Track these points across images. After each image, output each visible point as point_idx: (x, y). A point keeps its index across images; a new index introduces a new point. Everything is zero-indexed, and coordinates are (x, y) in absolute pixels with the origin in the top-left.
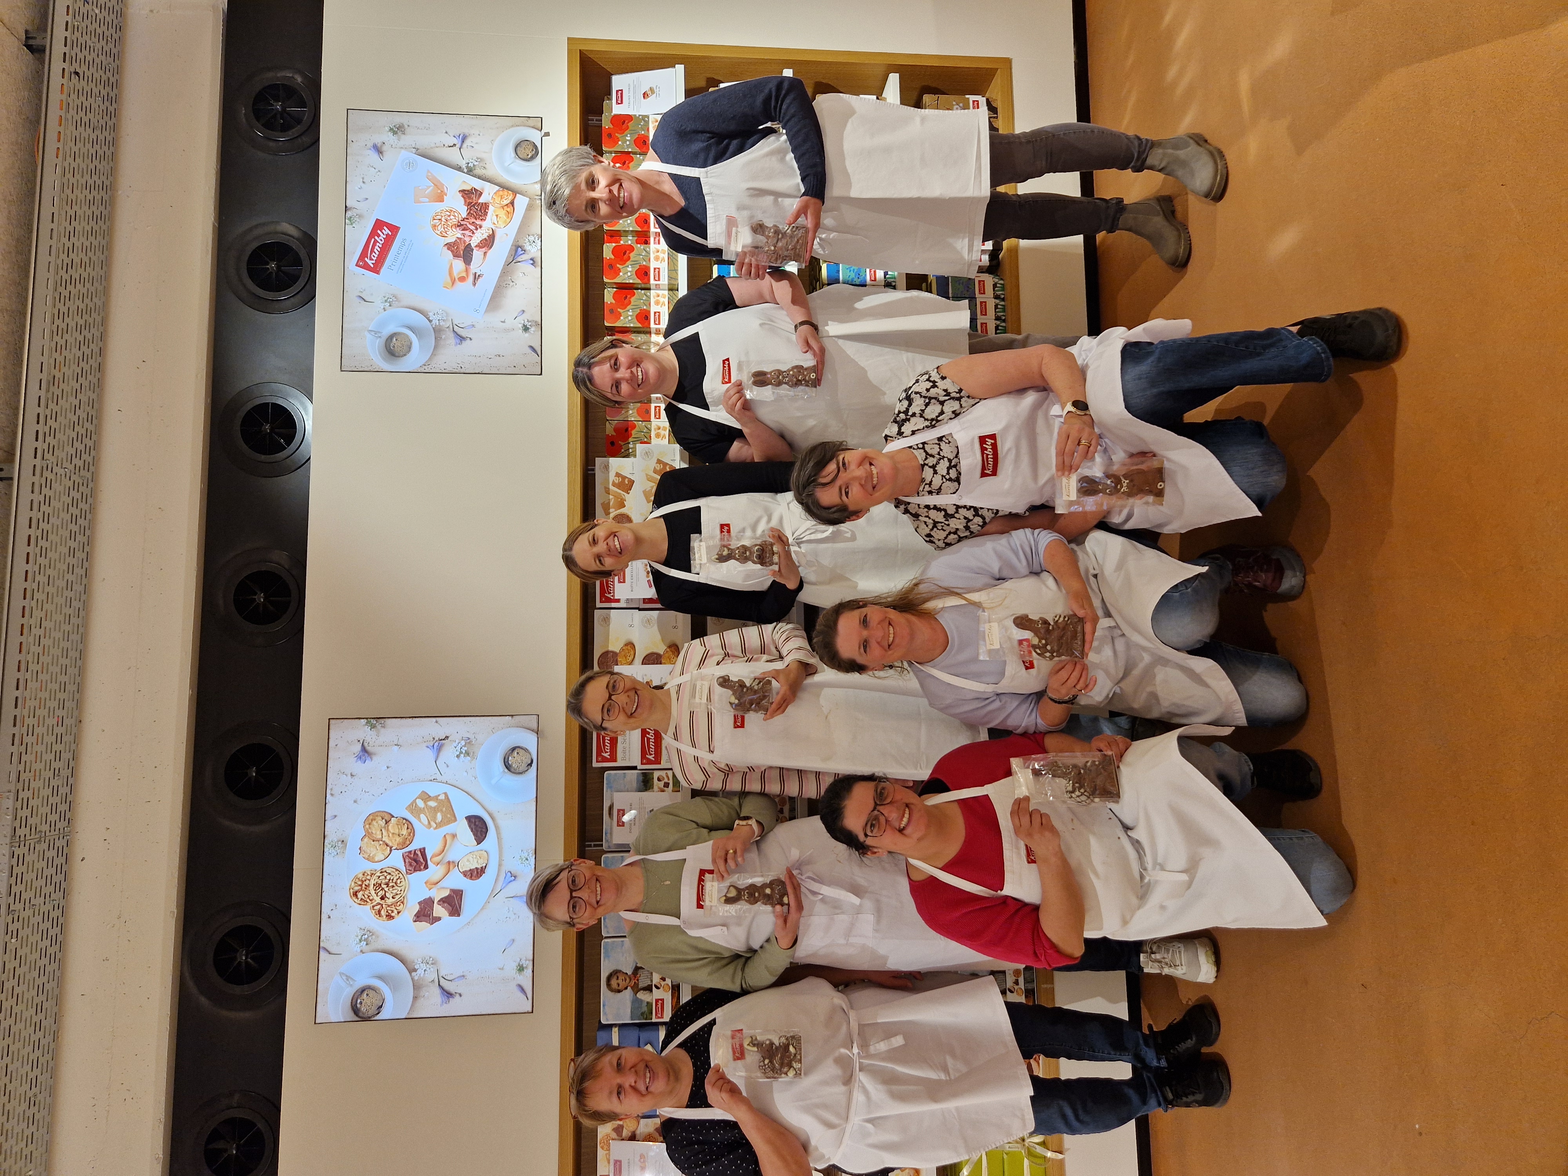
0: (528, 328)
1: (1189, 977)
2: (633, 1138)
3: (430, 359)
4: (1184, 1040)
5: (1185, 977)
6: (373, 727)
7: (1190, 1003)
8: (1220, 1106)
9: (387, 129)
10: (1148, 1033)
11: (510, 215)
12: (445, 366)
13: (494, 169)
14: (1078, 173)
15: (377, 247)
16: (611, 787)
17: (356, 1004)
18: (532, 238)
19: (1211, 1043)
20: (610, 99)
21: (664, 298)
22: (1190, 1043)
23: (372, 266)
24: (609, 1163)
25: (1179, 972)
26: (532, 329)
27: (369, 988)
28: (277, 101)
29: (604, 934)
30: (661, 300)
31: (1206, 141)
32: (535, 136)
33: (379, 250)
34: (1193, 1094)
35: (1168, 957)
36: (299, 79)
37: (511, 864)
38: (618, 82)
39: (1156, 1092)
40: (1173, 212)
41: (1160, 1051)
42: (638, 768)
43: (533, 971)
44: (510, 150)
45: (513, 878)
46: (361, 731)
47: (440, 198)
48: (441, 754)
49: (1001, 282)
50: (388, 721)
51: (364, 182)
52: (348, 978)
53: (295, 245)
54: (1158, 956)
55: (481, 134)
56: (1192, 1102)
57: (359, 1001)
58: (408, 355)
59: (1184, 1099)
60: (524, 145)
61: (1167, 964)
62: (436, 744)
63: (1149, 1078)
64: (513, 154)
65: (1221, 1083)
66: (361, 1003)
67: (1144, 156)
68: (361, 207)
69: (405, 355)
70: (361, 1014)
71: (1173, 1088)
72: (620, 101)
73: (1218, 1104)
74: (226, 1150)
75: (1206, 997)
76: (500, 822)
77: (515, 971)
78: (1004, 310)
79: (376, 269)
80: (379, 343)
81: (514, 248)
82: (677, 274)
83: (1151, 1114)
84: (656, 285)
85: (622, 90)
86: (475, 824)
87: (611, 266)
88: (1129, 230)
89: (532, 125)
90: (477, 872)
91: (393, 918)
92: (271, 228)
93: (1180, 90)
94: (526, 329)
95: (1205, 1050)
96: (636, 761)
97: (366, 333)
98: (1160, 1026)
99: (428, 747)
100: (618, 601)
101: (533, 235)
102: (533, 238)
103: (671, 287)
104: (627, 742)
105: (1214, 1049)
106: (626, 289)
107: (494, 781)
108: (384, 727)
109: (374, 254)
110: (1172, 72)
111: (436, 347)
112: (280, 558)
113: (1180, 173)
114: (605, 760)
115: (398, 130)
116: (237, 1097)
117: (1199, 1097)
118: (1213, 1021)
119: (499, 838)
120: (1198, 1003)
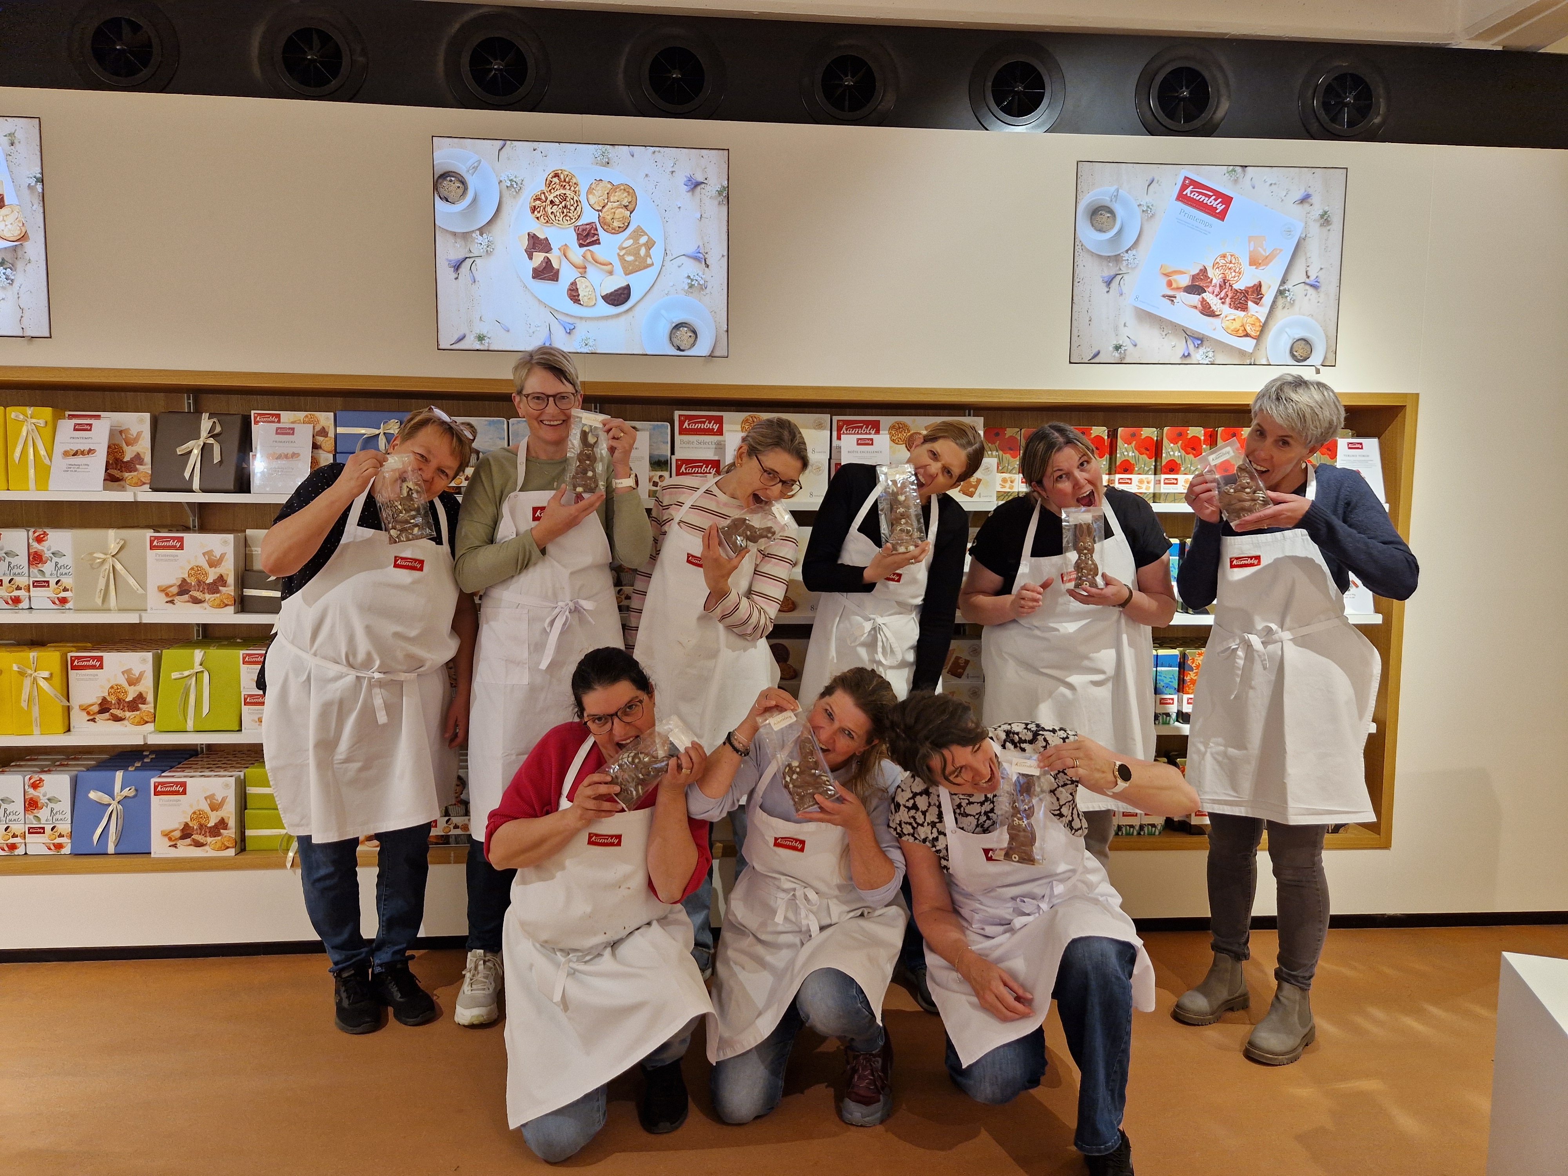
0: (1117, 350)
1: (461, 998)
2: (315, 446)
3: (1088, 251)
4: (400, 990)
5: (461, 991)
6: (720, 193)
7: (435, 998)
8: (336, 1023)
9: (1326, 209)
10: (406, 955)
11: (1235, 333)
12: (1081, 266)
13: (1282, 318)
14: (1276, 914)
15: (1203, 198)
16: (654, 429)
17: (450, 176)
18: (1210, 354)
19: (396, 1016)
20: (1353, 436)
21: (1146, 489)
22: (398, 996)
23: (1184, 193)
24: (292, 423)
25: (466, 988)
26: (1117, 354)
27: (466, 189)
28: (1356, 98)
29: (511, 421)
30: (1144, 486)
31: (1307, 1045)
32: (1316, 359)
33: (1201, 200)
34: (348, 998)
35: (480, 977)
36: (1377, 120)
37: (582, 329)
38: (1371, 445)
39: (346, 960)
40: (1232, 1009)
41: (389, 967)
42: (673, 456)
43: (478, 350)
44: (1302, 334)
45: (568, 331)
46: (716, 182)
47: (1254, 262)
48: (691, 260)
49: (1157, 833)
50: (724, 209)
51: (1271, 184)
52: (476, 168)
53: (1205, 116)
54: (481, 967)
55: (1319, 304)
56: (340, 995)
57: (453, 179)
58: (1092, 229)
59: (343, 989)
60: (1308, 348)
61: (473, 976)
62: (701, 256)
63: (361, 953)
64: (1297, 337)
65: (360, 1026)
66: (451, 181)
67: (1293, 982)
68: (1246, 182)
69: (1093, 225)
70: (440, 181)
71: (352, 978)
72: (1351, 447)
73: (338, 1021)
74: (311, 48)
75: (441, 1014)
76: (623, 319)
77: (478, 332)
78: (1128, 834)
79: (1181, 197)
80: (1106, 200)
81: (1201, 336)
82: (1171, 502)
83: (326, 955)
84: (1160, 481)
85: (1362, 448)
86: (621, 294)
87: (1181, 435)
88: (1215, 964)
89: (1328, 356)
90: (575, 296)
91: (533, 212)
92: (1223, 90)
93: (1359, 1020)
94: (1117, 348)
95: (390, 1010)
96: (680, 454)
97: (1115, 187)
98: (413, 967)
99: (699, 247)
100: (839, 438)
101: (1214, 356)
102: (1210, 356)
103: (1157, 496)
104: (697, 446)
105: (392, 1021)
106: (1155, 450)
107: (663, 312)
108: (719, 204)
109: (1197, 195)
110: (1379, 1014)
111: (1100, 256)
112: (888, 101)
113: (1274, 1017)
114: (681, 423)
115: (1325, 219)
116: (361, 59)
117: (346, 1003)
118: (418, 1020)
119: (607, 318)
120: (435, 1004)
